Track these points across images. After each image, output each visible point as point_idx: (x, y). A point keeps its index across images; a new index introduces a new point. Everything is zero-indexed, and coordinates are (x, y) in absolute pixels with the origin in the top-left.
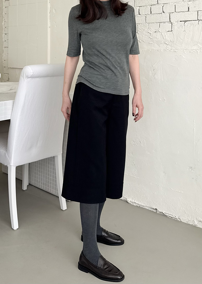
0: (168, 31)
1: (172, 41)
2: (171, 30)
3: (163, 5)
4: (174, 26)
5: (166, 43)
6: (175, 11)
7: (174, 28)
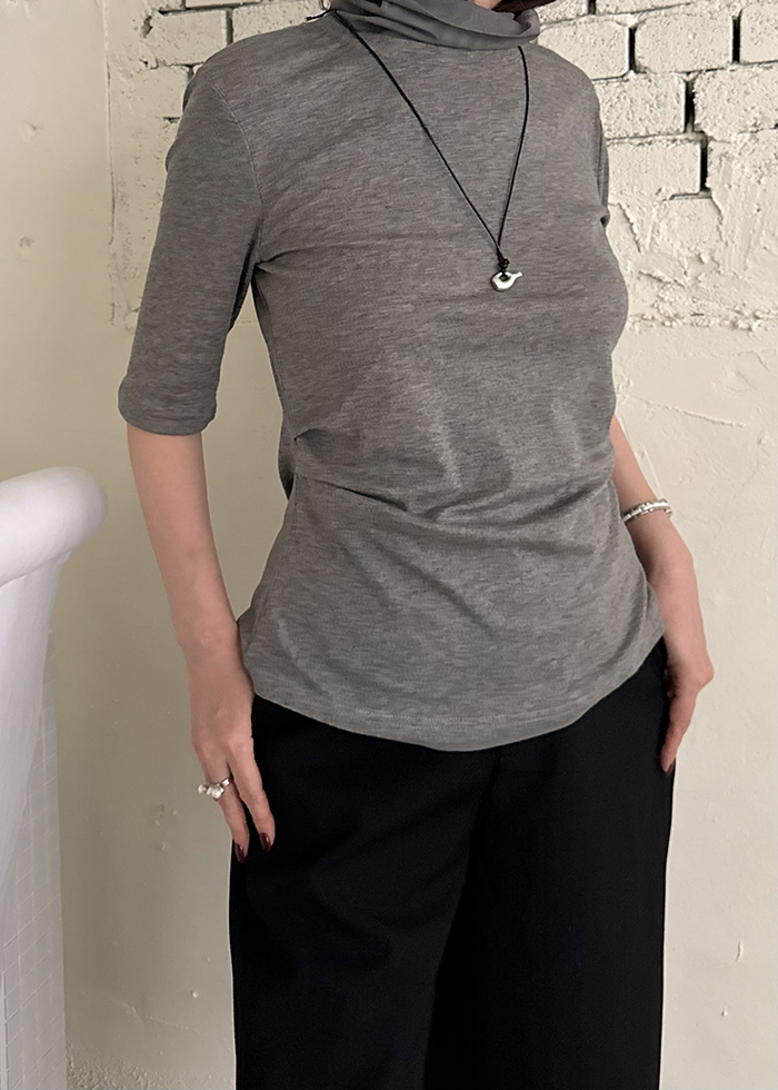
0: (672, 197)
1: (705, 259)
2: (697, 189)
3: (632, 21)
4: (729, 159)
5: (658, 273)
6: (730, 58)
7: (727, 174)
